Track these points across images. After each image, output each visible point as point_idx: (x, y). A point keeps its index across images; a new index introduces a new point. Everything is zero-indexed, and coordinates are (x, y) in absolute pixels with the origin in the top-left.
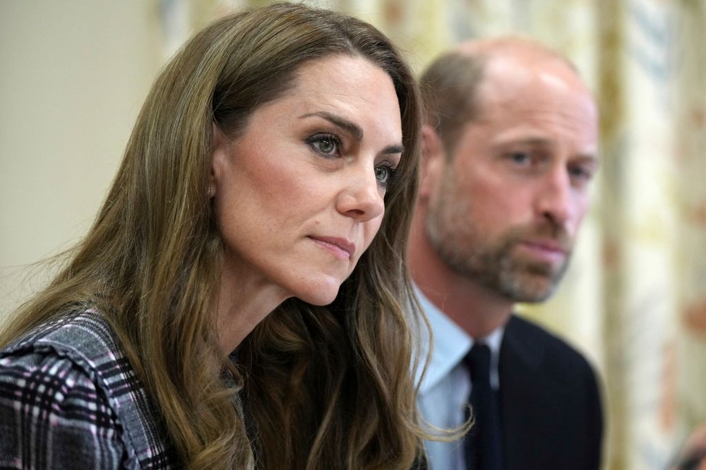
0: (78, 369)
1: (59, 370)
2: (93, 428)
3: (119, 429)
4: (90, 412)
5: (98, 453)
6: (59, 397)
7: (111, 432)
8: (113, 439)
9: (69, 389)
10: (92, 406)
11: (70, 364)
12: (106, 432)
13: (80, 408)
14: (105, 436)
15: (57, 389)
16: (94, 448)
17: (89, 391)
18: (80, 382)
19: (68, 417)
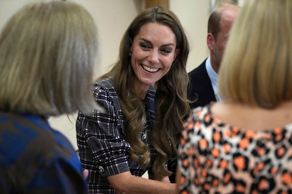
0: (102, 88)
1: (98, 88)
2: (106, 101)
3: (112, 102)
4: (106, 98)
5: (108, 106)
6: (97, 94)
7: (111, 103)
8: (111, 104)
9: (100, 92)
10: (106, 96)
11: (100, 87)
12: (109, 102)
13: (103, 96)
14: (109, 103)
15: (97, 92)
16: (107, 105)
17: (105, 93)
18: (103, 91)
19: (100, 99)
